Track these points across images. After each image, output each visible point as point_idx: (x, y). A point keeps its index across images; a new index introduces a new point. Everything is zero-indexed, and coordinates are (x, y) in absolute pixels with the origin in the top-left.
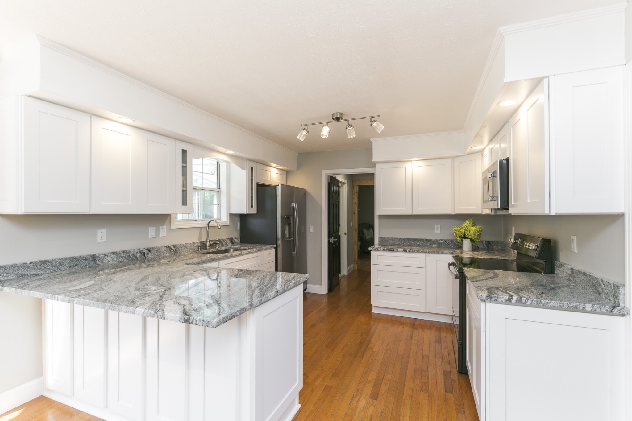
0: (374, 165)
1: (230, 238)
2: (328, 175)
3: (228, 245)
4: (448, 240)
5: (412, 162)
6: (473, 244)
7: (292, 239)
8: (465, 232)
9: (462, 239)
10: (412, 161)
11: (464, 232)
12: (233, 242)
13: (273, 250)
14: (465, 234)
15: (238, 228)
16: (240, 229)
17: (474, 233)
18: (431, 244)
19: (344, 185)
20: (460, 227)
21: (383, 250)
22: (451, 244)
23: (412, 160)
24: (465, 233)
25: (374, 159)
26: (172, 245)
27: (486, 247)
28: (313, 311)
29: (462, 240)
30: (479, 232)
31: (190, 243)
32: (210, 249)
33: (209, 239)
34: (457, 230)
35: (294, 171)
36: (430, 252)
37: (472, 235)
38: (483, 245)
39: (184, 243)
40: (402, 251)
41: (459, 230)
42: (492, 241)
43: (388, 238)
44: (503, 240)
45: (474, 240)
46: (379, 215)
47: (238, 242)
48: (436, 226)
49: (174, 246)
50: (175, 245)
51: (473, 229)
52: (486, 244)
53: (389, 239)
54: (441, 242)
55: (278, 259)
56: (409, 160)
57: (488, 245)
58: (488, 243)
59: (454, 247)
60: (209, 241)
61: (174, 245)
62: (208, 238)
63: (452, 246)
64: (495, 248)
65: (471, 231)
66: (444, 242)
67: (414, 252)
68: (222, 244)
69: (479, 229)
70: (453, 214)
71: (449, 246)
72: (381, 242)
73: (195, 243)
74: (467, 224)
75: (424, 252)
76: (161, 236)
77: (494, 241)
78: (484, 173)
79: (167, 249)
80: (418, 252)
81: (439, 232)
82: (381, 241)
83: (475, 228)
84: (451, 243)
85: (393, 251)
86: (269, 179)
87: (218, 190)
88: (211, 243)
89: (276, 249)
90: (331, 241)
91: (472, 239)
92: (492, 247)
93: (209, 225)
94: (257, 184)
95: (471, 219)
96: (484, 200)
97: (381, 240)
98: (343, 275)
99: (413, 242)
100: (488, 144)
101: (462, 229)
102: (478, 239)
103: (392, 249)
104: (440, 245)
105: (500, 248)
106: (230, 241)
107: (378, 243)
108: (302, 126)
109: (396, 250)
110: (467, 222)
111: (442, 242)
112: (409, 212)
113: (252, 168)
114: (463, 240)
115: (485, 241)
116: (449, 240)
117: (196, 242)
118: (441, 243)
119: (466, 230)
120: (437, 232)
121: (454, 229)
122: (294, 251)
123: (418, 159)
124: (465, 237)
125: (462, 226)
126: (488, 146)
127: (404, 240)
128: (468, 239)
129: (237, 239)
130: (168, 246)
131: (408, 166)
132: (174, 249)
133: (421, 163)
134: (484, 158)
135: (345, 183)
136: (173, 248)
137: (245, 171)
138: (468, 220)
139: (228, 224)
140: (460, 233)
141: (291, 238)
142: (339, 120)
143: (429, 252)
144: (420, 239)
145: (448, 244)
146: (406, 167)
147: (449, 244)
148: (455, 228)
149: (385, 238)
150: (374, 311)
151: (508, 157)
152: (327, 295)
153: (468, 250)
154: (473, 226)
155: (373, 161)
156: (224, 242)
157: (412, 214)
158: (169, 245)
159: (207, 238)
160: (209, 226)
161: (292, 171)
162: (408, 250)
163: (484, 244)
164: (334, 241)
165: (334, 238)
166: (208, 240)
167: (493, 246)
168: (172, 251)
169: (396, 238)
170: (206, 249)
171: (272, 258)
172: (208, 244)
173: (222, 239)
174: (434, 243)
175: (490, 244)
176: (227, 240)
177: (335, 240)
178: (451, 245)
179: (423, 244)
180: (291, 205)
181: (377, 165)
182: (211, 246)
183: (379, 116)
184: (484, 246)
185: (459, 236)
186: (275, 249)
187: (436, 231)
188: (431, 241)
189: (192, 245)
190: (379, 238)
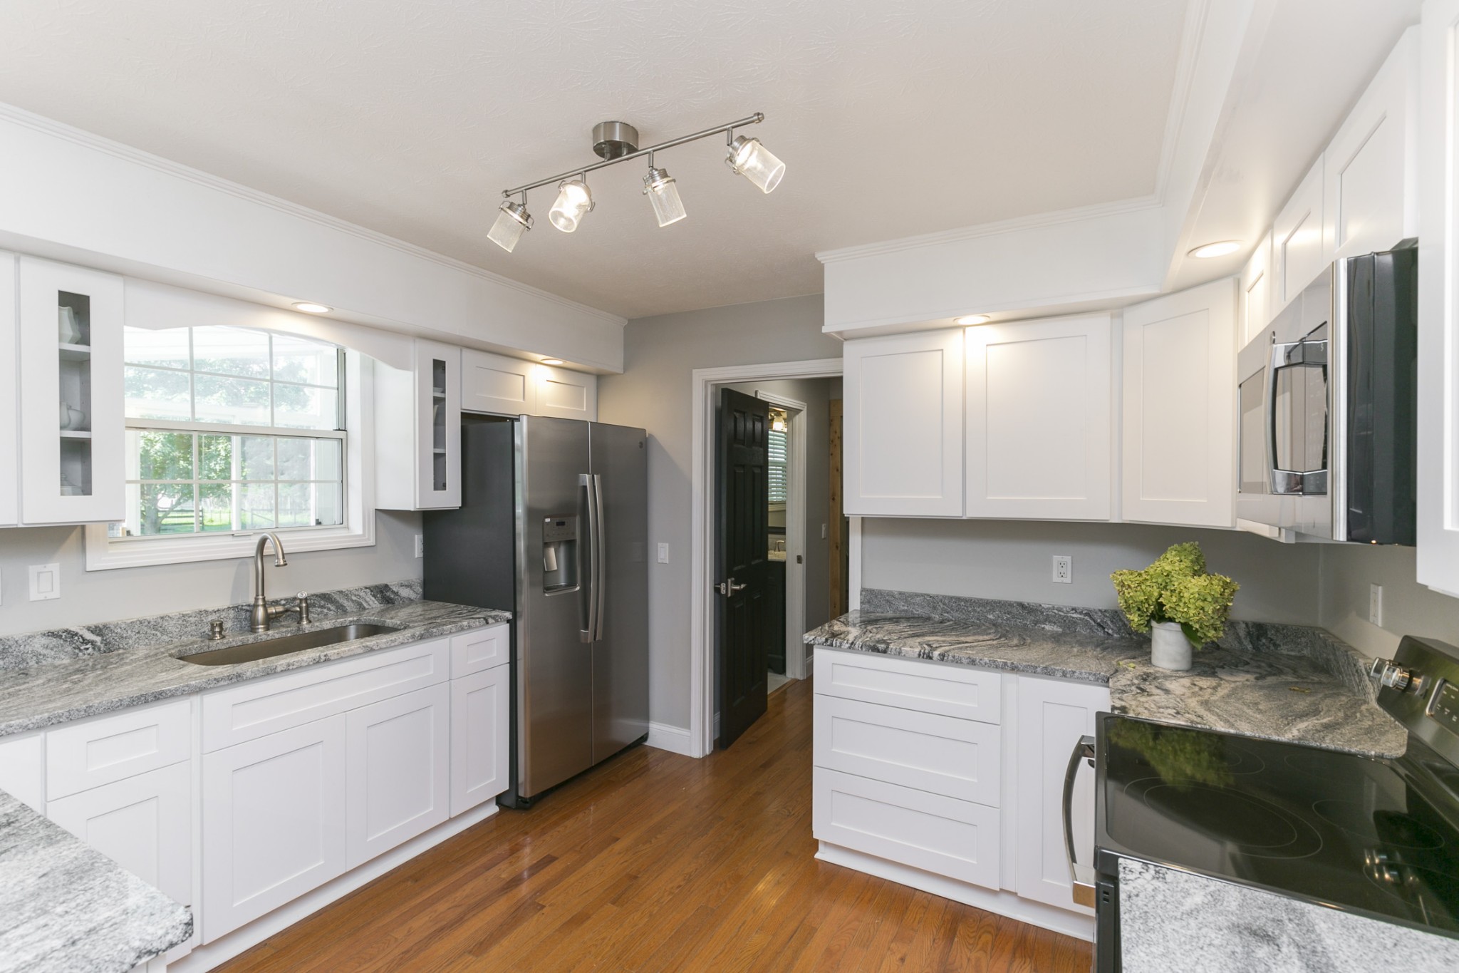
0: (834, 347)
1: (376, 587)
2: (716, 385)
3: (364, 609)
4: (1100, 611)
5: (964, 332)
6: (1195, 645)
7: (578, 588)
8: (1161, 595)
9: (1149, 621)
10: (963, 327)
11: (1156, 594)
12: (391, 599)
13: (504, 629)
14: (1161, 605)
15: (418, 551)
16: (422, 555)
17: (1200, 603)
18: (1036, 623)
19: (797, 417)
20: (1140, 575)
21: (850, 648)
22: (1110, 628)
23: (962, 321)
24: (1161, 600)
25: (831, 325)
26: (88, 629)
27: (1250, 647)
28: (618, 839)
29: (1148, 625)
30: (1220, 600)
31: (184, 616)
32: (267, 629)
33: (264, 599)
34: (1129, 586)
35: (618, 374)
36: (1016, 667)
37: (1192, 612)
38: (1238, 638)
39: (151, 613)
40: (916, 655)
41: (1139, 585)
42: (1273, 626)
43: (891, 594)
44: (1320, 624)
45: (1197, 630)
46: (862, 518)
47: (413, 596)
48: (1056, 559)
49: (97, 630)
50: (104, 626)
51: (1196, 585)
52: (1249, 633)
53: (893, 596)
54: (1075, 615)
55: (518, 658)
56: (949, 322)
57: (1258, 639)
58: (1258, 631)
59: (1122, 638)
60: (264, 606)
61: (96, 627)
62: (260, 593)
63: (1115, 635)
64: (1285, 652)
65: (1186, 595)
66: (1087, 618)
67: (957, 662)
68: (337, 608)
69: (1219, 589)
70: (1115, 520)
71: (1104, 632)
72: (867, 606)
73: (206, 611)
74: (1172, 562)
75: (997, 667)
76: (31, 600)
77: (1285, 627)
78: (1243, 356)
79: (62, 642)
80: (972, 663)
81: (1068, 580)
82: (869, 602)
83: (1202, 581)
84: (1112, 622)
85: (885, 652)
86: (522, 401)
87: (341, 435)
88: (272, 610)
89: (513, 624)
90: (723, 592)
91: (1192, 627)
92: (1272, 648)
93: (266, 552)
94: (462, 413)
95: (1186, 545)
96: (1245, 479)
97: (870, 596)
98: (793, 680)
99: (974, 611)
100: (1269, 229)
101: (1148, 583)
102: (1215, 630)
103: (882, 646)
104: (1069, 628)
105: (1306, 652)
106: (374, 596)
107: (859, 609)
108: (507, 194)
109: (893, 652)
110: (1171, 555)
111: (1079, 616)
112: (952, 510)
113: (439, 366)
114: (1154, 624)
115: (1247, 624)
116: (1105, 611)
117: (210, 609)
118: (1074, 623)
119: (1165, 588)
120: (1060, 580)
121: (1120, 578)
122: (586, 627)
123: (984, 320)
124: (1160, 615)
125: (1152, 571)
126: (1267, 243)
127: (944, 604)
128: (1173, 624)
129: (409, 586)
130: (67, 631)
131: (952, 345)
132: (98, 639)
133: (997, 333)
134: (1247, 298)
135: (798, 411)
136: (89, 636)
137: (412, 373)
138: (1176, 546)
139: (372, 542)
140: (1142, 598)
141: (575, 586)
142: (620, 156)
143: (1014, 669)
144: (1000, 602)
145: (1099, 625)
146: (942, 350)
147: (1104, 628)
148: (1124, 577)
149: (880, 592)
150: (822, 855)
151: (1408, 234)
152: (707, 763)
153: (1174, 666)
154: (1196, 573)
155: (825, 330)
156: (348, 599)
157: (964, 518)
158: (72, 629)
159: (257, 595)
160: (264, 554)
161: (611, 375)
162: (936, 654)
163: (1242, 633)
164: (732, 590)
165: (736, 583)
166: (260, 602)
167: (1276, 646)
168: (89, 646)
169: (917, 595)
170: (253, 630)
171: (495, 654)
172: (260, 613)
173: (341, 592)
174: (1048, 619)
175: (1266, 638)
176: (362, 594)
177: (738, 588)
178: (1110, 631)
179: (1008, 619)
180: (577, 479)
181: (848, 348)
182: (270, 620)
183: (759, 117)
184: (1240, 642)
185: (1139, 609)
186: (508, 625)
187: (1056, 578)
188: (1037, 610)
189: (192, 620)
190: (862, 591)
